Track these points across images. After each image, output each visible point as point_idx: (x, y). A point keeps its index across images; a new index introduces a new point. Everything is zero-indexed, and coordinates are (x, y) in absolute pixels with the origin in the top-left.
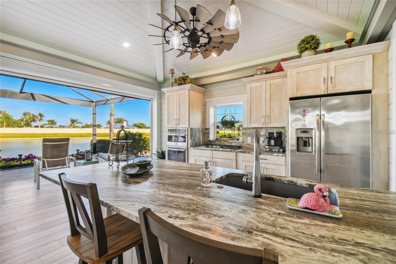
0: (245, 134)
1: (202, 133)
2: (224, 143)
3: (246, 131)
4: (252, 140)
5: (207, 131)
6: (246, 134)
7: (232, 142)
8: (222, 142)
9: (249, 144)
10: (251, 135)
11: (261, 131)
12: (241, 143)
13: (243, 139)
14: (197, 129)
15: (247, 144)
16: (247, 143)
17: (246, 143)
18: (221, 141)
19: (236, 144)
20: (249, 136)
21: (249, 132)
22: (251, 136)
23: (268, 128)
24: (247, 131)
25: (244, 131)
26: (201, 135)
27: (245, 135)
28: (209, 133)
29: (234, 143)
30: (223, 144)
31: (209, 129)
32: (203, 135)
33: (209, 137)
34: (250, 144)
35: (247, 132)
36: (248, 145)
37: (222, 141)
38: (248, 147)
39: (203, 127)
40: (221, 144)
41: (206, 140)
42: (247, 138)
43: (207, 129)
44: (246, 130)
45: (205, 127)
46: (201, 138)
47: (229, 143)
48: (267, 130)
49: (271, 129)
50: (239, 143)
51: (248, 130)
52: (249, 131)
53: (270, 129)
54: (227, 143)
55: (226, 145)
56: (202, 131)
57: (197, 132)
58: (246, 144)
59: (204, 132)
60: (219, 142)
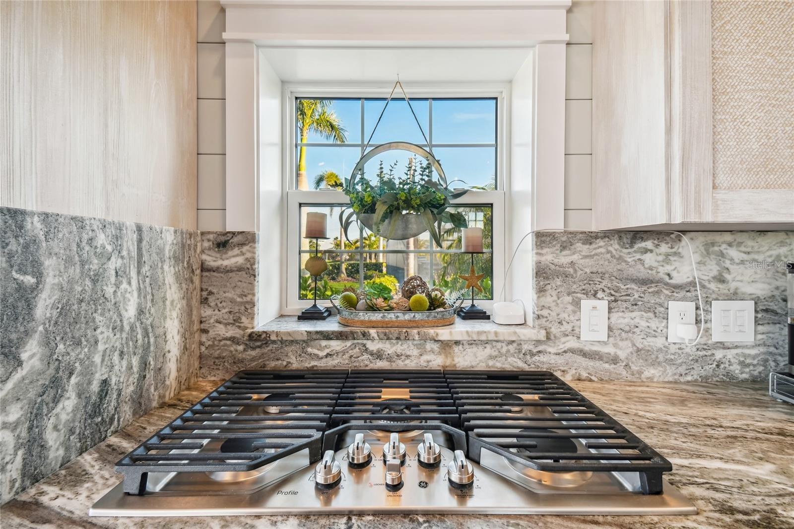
0: (557, 274)
1: (177, 276)
3: (564, 259)
4: (613, 320)
5: (233, 259)
6: (567, 275)
9: (587, 348)
10: (606, 283)
11: (675, 254)
12: (525, 347)
13: (545, 312)
14: (117, 238)
15: (572, 351)
16: (572, 343)
17: (568, 345)
18: (365, 335)
20: (586, 293)
21: (587, 266)
22: (600, 295)
23: (718, 237)
24: (575, 258)
25: (551, 257)
26: (173, 293)
27: (558, 282)
28: (249, 271)
29: (475, 349)
30: (379, 355)
31: (248, 239)
32: (187, 297)
33: (249, 307)
34: (596, 348)
35: (573, 263)
36: (584, 354)
37: (373, 332)
38: (584, 375)
39: (187, 225)
40: (365, 360)
41: (222, 331)
42: (570, 308)
43: (235, 240)
44: (564, 248)
45: (211, 223)
46: (173, 328)
48: (716, 248)
49: (740, 244)
50: (512, 348)
51: (579, 246)
52: (586, 257)
53: (730, 245)
54: (415, 352)
55: (408, 364)
56: (177, 259)
57: (114, 263)
59: (204, 268)
60: (349, 343)
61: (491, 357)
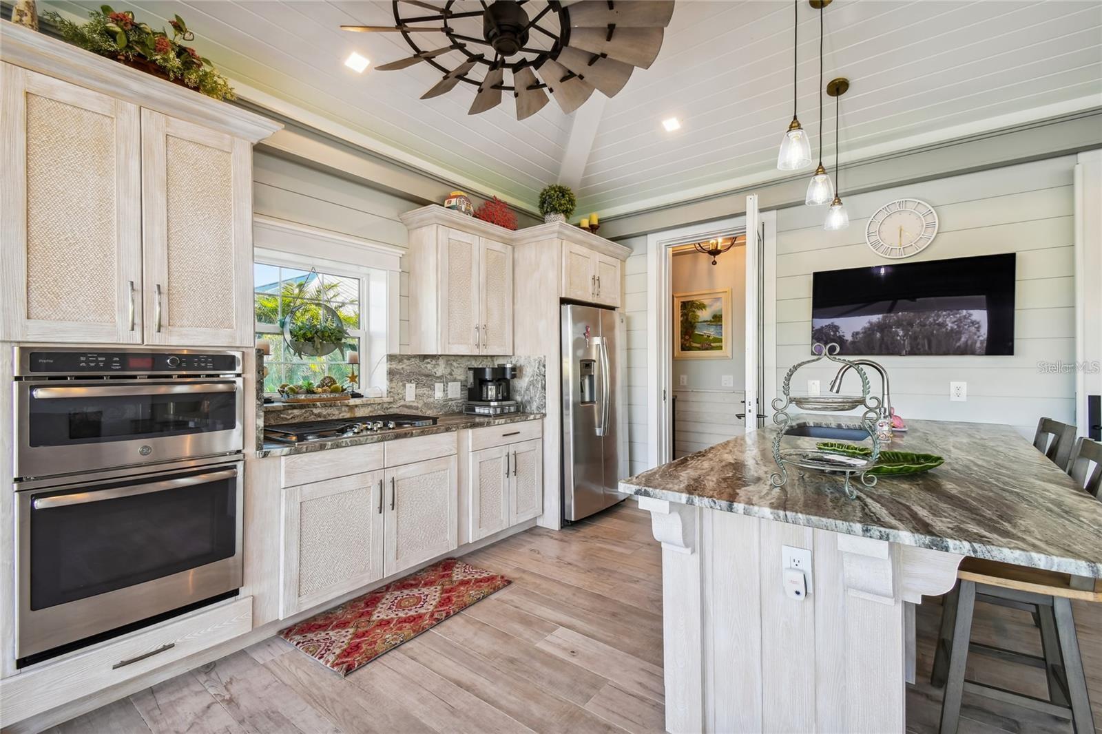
0: (397, 373)
2: (324, 412)
3: (400, 367)
4: (417, 392)
6: (401, 373)
7: (356, 406)
8: (316, 411)
9: (408, 404)
10: (415, 376)
11: (437, 365)
12: (385, 406)
15: (403, 406)
16: (402, 403)
19: (370, 409)
20: (407, 381)
21: (408, 369)
22: (413, 381)
23: (450, 358)
24: (403, 366)
25: (394, 366)
27: (398, 376)
30: (319, 415)
34: (411, 404)
35: (403, 368)
36: (407, 407)
40: (312, 418)
44: (400, 362)
47: (347, 409)
50: (379, 407)
51: (405, 361)
52: (407, 366)
54: (337, 412)
55: (334, 418)
58: (399, 405)
61: (371, 412)
